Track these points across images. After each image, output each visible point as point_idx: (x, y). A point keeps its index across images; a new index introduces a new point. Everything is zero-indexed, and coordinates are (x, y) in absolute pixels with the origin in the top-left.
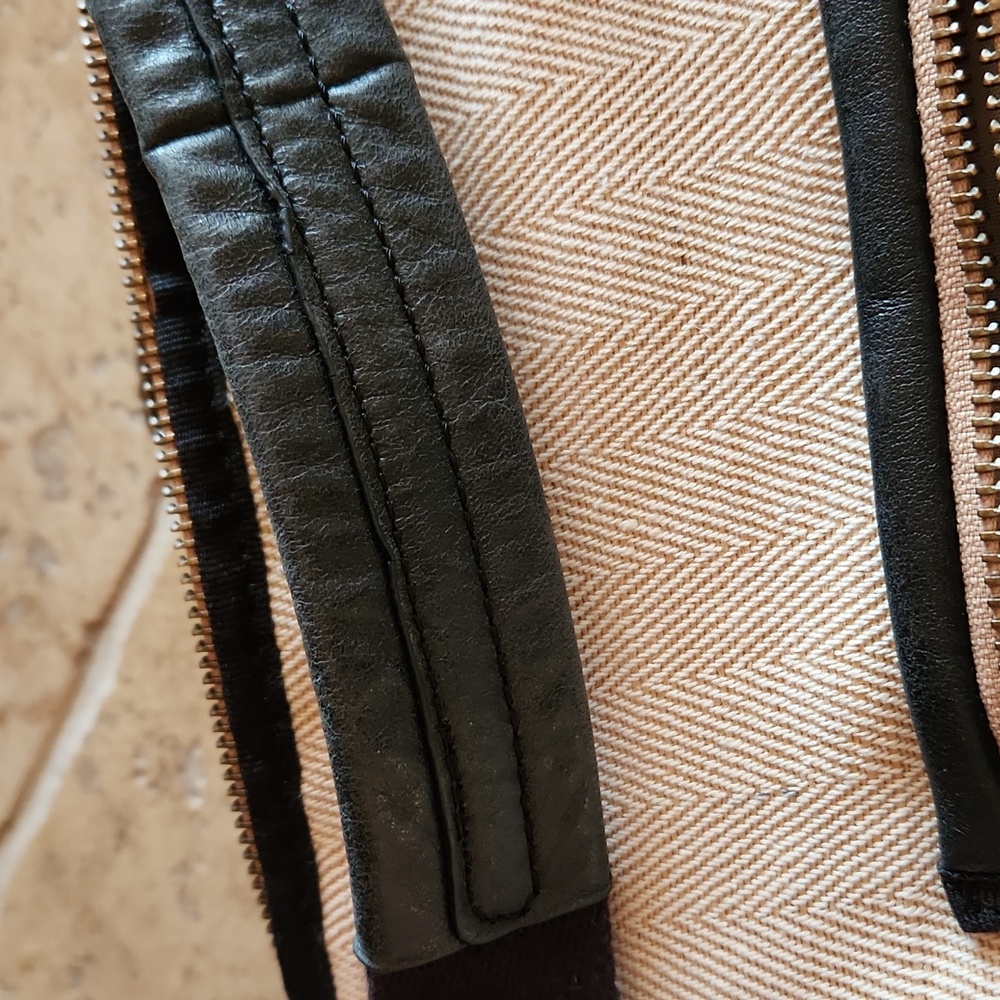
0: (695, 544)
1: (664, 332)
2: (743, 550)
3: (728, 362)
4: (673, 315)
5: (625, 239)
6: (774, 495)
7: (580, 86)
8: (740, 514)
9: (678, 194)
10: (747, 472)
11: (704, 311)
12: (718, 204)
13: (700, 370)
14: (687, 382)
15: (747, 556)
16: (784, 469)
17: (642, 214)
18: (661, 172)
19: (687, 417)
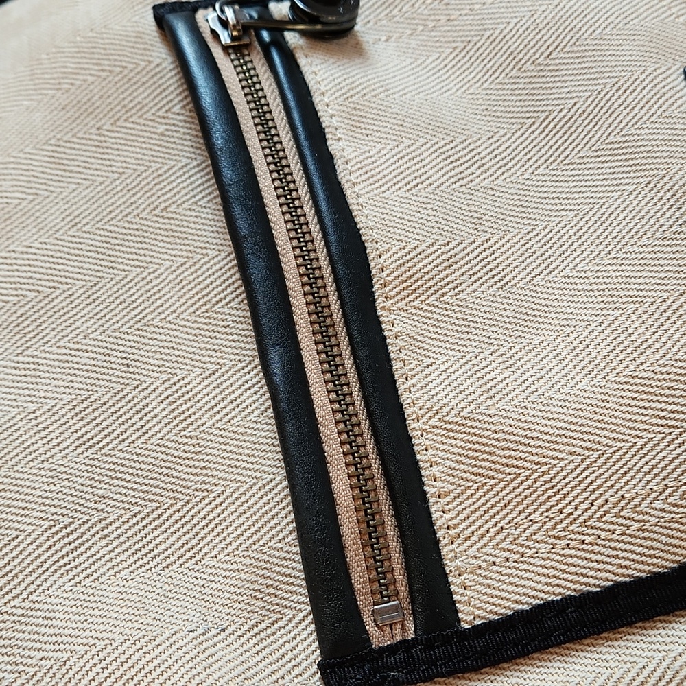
0: (143, 503)
1: (118, 397)
2: (172, 505)
3: (156, 411)
4: (122, 390)
5: (95, 356)
6: (187, 477)
7: (74, 289)
8: (169, 486)
9: (123, 336)
10: (171, 465)
11: (140, 388)
12: (147, 341)
13: (140, 415)
14: (133, 421)
15: (175, 508)
16: (191, 463)
17: (105, 345)
18: (116, 326)
19: (134, 437)
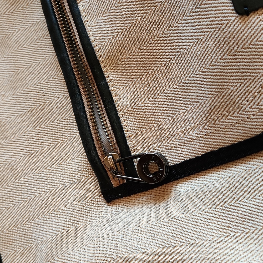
0: (54, 143)
1: (43, 108)
2: (62, 142)
3: (55, 111)
4: (44, 104)
5: (34, 93)
6: (66, 133)
7: (24, 69)
8: (61, 136)
9: (42, 85)
10: (61, 129)
11: (49, 103)
12: (49, 86)
13: (50, 113)
14: (48, 115)
15: (63, 143)
16: (66, 128)
17: (36, 89)
18: (39, 82)
19: (49, 121)
